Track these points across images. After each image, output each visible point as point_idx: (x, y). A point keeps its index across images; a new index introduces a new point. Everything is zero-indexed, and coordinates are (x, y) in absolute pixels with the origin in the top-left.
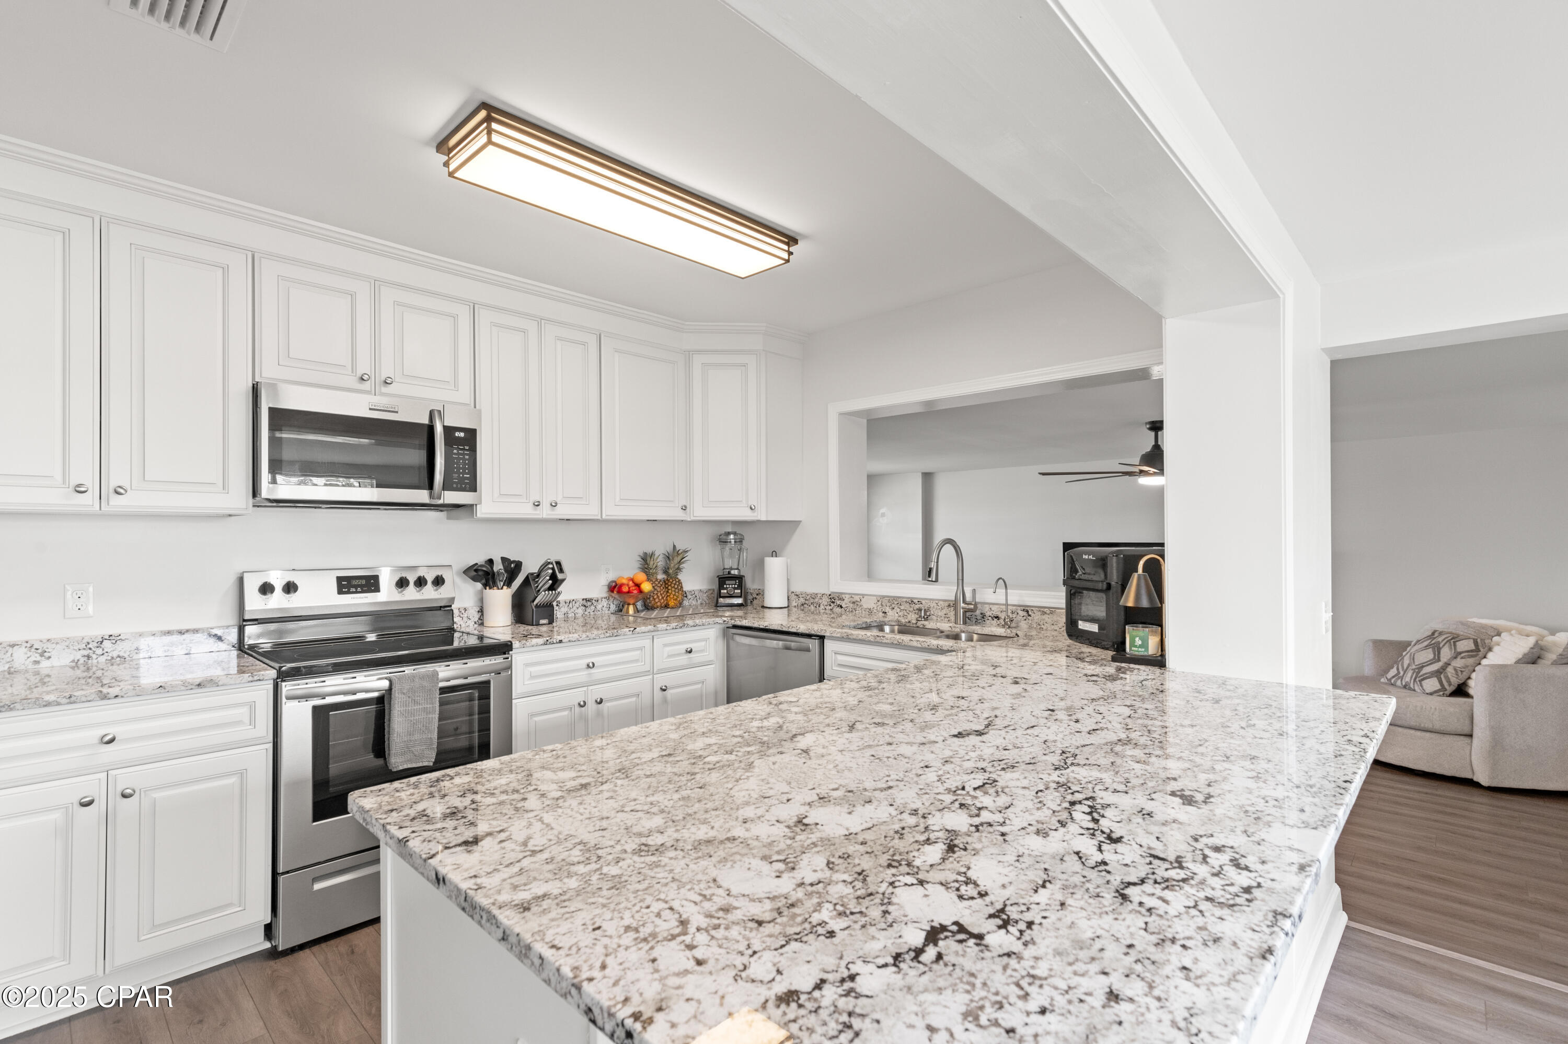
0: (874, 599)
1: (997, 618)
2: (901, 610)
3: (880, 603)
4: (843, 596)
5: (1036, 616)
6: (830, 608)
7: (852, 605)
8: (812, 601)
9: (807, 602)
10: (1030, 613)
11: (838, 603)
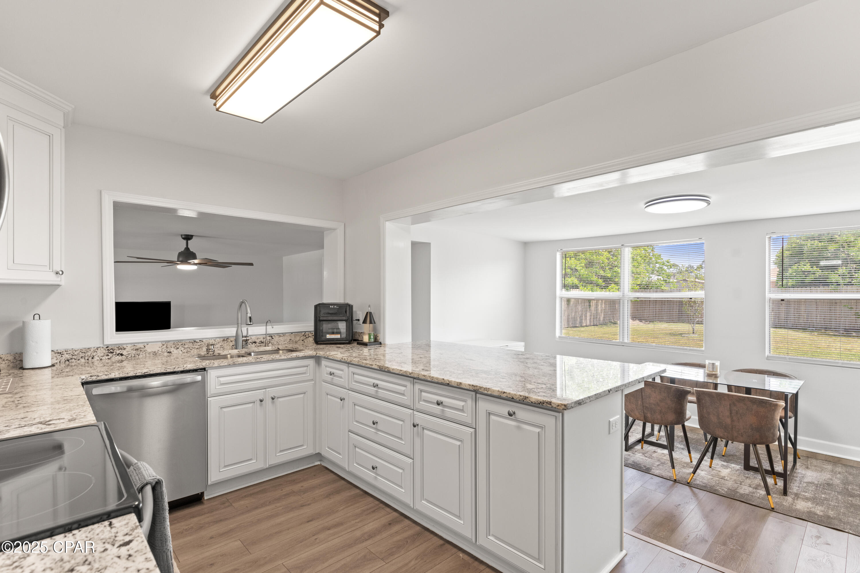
0: (160, 344)
1: (255, 342)
2: (185, 348)
3: (165, 346)
4: (125, 346)
5: (276, 338)
6: (107, 357)
7: (134, 352)
8: (82, 355)
9: (74, 357)
10: (273, 337)
11: (118, 352)
